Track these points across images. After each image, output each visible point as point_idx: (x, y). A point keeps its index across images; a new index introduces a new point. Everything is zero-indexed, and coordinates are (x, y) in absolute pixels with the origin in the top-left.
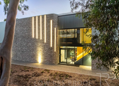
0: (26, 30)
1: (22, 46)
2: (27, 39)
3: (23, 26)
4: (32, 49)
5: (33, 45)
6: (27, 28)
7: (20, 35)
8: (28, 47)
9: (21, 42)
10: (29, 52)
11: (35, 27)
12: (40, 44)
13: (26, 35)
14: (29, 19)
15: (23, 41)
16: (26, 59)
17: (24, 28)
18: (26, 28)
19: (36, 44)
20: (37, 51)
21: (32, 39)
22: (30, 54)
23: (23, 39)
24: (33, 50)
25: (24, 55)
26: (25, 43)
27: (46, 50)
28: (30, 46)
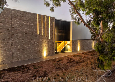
0: (29, 26)
1: (23, 44)
2: (31, 35)
3: (25, 20)
4: (36, 46)
5: (37, 41)
6: (30, 23)
7: (19, 31)
8: (31, 44)
9: (21, 39)
10: (33, 49)
11: (40, 25)
12: (45, 40)
13: (29, 31)
14: (32, 15)
15: (25, 38)
16: (30, 56)
17: (25, 23)
18: (28, 24)
19: (41, 40)
20: (42, 47)
21: (36, 35)
22: (35, 50)
23: (24, 35)
24: (38, 46)
25: (26, 53)
26: (27, 40)
27: (50, 45)
28: (34, 43)
